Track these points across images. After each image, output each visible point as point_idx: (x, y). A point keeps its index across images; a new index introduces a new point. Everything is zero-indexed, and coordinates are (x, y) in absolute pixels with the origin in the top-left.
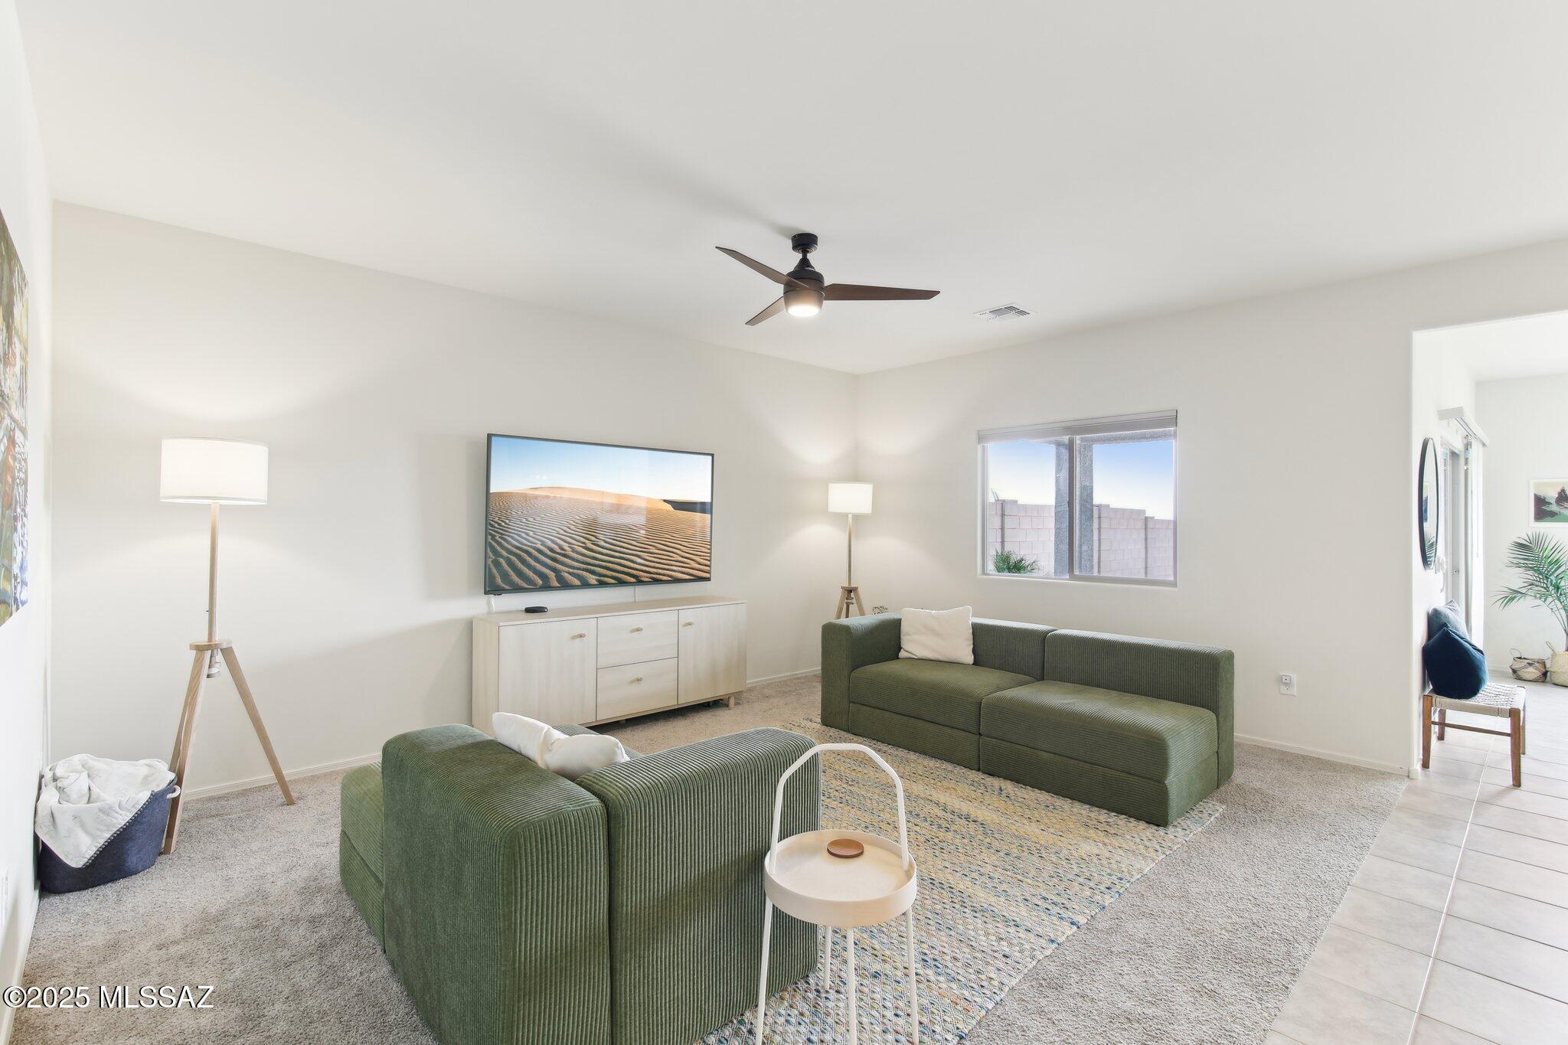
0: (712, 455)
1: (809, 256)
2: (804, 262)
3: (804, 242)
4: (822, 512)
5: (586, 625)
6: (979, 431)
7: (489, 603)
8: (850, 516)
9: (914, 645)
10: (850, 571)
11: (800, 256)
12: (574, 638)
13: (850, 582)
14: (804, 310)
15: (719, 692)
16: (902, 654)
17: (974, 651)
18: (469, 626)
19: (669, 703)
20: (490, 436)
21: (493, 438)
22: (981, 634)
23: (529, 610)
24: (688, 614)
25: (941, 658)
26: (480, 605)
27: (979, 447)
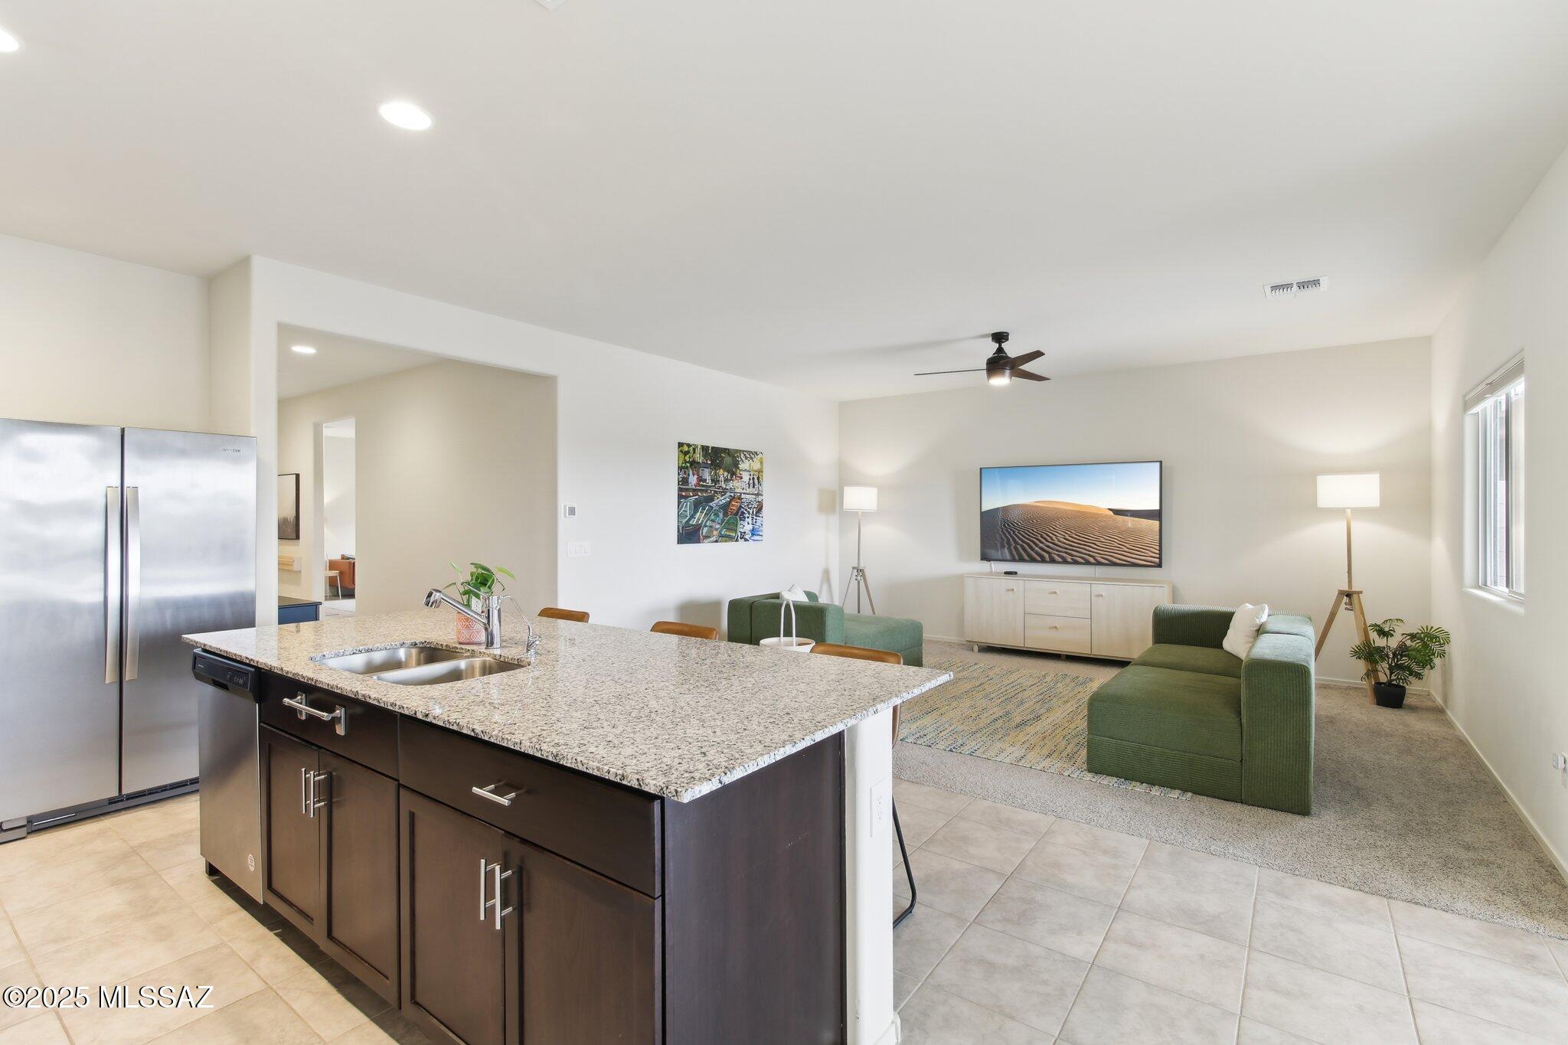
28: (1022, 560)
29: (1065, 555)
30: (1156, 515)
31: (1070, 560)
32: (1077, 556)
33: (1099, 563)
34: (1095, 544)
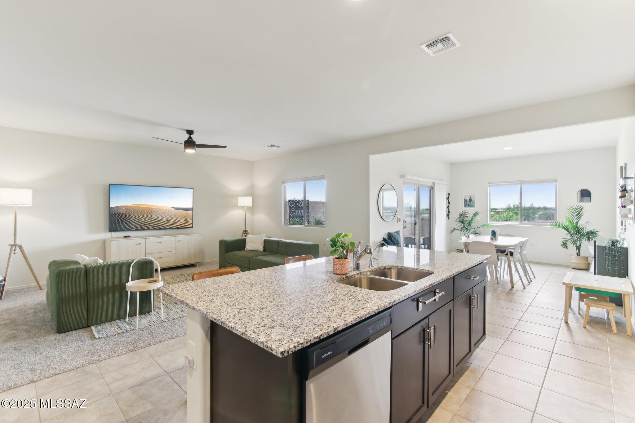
0: (193, 189)
1: (192, 136)
2: (190, 138)
3: (190, 132)
4: (236, 206)
5: (142, 241)
6: (282, 180)
7: (111, 234)
8: (245, 207)
9: (249, 246)
10: (245, 225)
11: (189, 136)
12: (137, 244)
13: (245, 229)
14: (190, 151)
15: (192, 262)
16: (246, 249)
17: (264, 247)
18: (104, 242)
19: (173, 265)
20: (110, 185)
21: (111, 185)
22: (266, 242)
23: (125, 237)
24: (179, 238)
25: (255, 250)
26: (108, 235)
27: (283, 186)
28: (129, 230)
29: (148, 226)
30: (192, 209)
31: (151, 228)
32: (155, 226)
33: (165, 229)
34: (164, 221)
